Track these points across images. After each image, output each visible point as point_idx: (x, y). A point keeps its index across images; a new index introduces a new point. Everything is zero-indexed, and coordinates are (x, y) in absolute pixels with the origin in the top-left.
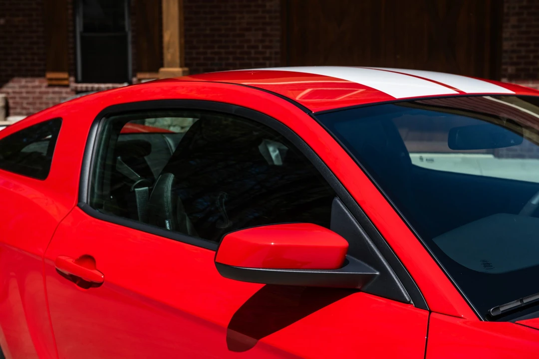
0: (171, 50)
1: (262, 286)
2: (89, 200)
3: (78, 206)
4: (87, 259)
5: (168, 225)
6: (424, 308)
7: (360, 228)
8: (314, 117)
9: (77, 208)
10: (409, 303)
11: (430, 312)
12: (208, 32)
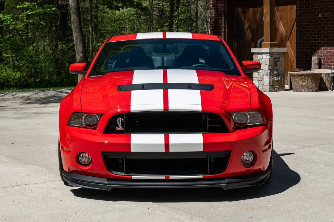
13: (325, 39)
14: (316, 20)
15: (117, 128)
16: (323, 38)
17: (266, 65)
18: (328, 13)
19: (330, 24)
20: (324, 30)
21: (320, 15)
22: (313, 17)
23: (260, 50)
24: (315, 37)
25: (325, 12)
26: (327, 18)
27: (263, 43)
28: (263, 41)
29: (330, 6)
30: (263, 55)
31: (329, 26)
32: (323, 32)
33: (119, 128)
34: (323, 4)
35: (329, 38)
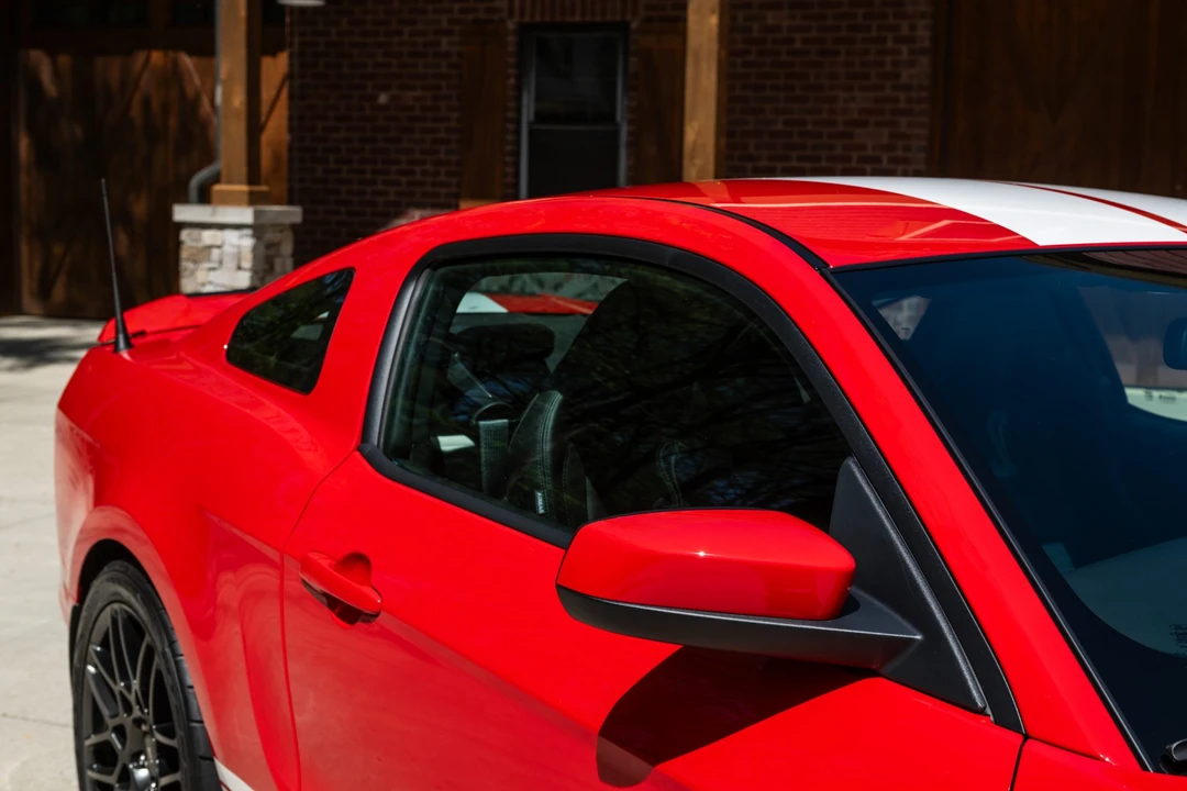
0: (698, 161)
1: (673, 649)
2: (382, 440)
3: (359, 449)
4: (356, 561)
5: (540, 502)
6: (1015, 727)
7: (894, 528)
8: (832, 278)
9: (357, 454)
10: (982, 712)
11: (1026, 737)
12: (780, 126)
14: (368, 112)
17: (239, 268)
18: (415, 94)
19: (423, 131)
20: (398, 151)
21: (383, 99)
22: (356, 102)
23: (214, 214)
24: (364, 172)
25: (401, 87)
26: (412, 109)
27: (217, 187)
28: (216, 179)
29: (420, 70)
30: (227, 232)
31: (417, 136)
32: (393, 156)
34: (395, 61)
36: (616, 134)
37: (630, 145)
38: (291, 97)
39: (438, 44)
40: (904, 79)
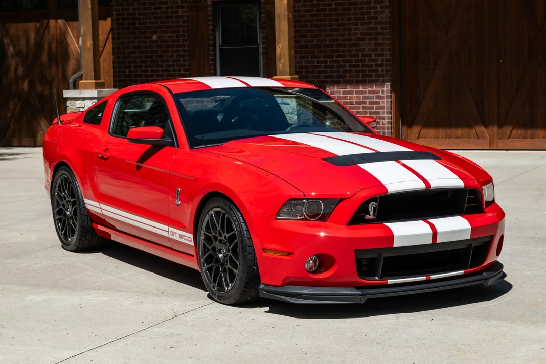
2: (112, 131)
3: (108, 133)
12: (328, 42)
13: (165, 74)
14: (148, 44)
15: (367, 217)
16: (161, 73)
18: (169, 35)
19: (173, 51)
20: (162, 61)
21: (154, 38)
22: (143, 40)
23: (80, 93)
24: (147, 71)
25: (162, 32)
26: (167, 42)
27: (81, 82)
28: (81, 78)
29: (170, 24)
30: (86, 101)
31: (170, 54)
32: (160, 63)
33: (370, 216)
34: (159, 21)
35: (172, 72)
36: (258, 49)
37: (263, 53)
38: (113, 39)
39: (178, 12)
40: (379, 19)
